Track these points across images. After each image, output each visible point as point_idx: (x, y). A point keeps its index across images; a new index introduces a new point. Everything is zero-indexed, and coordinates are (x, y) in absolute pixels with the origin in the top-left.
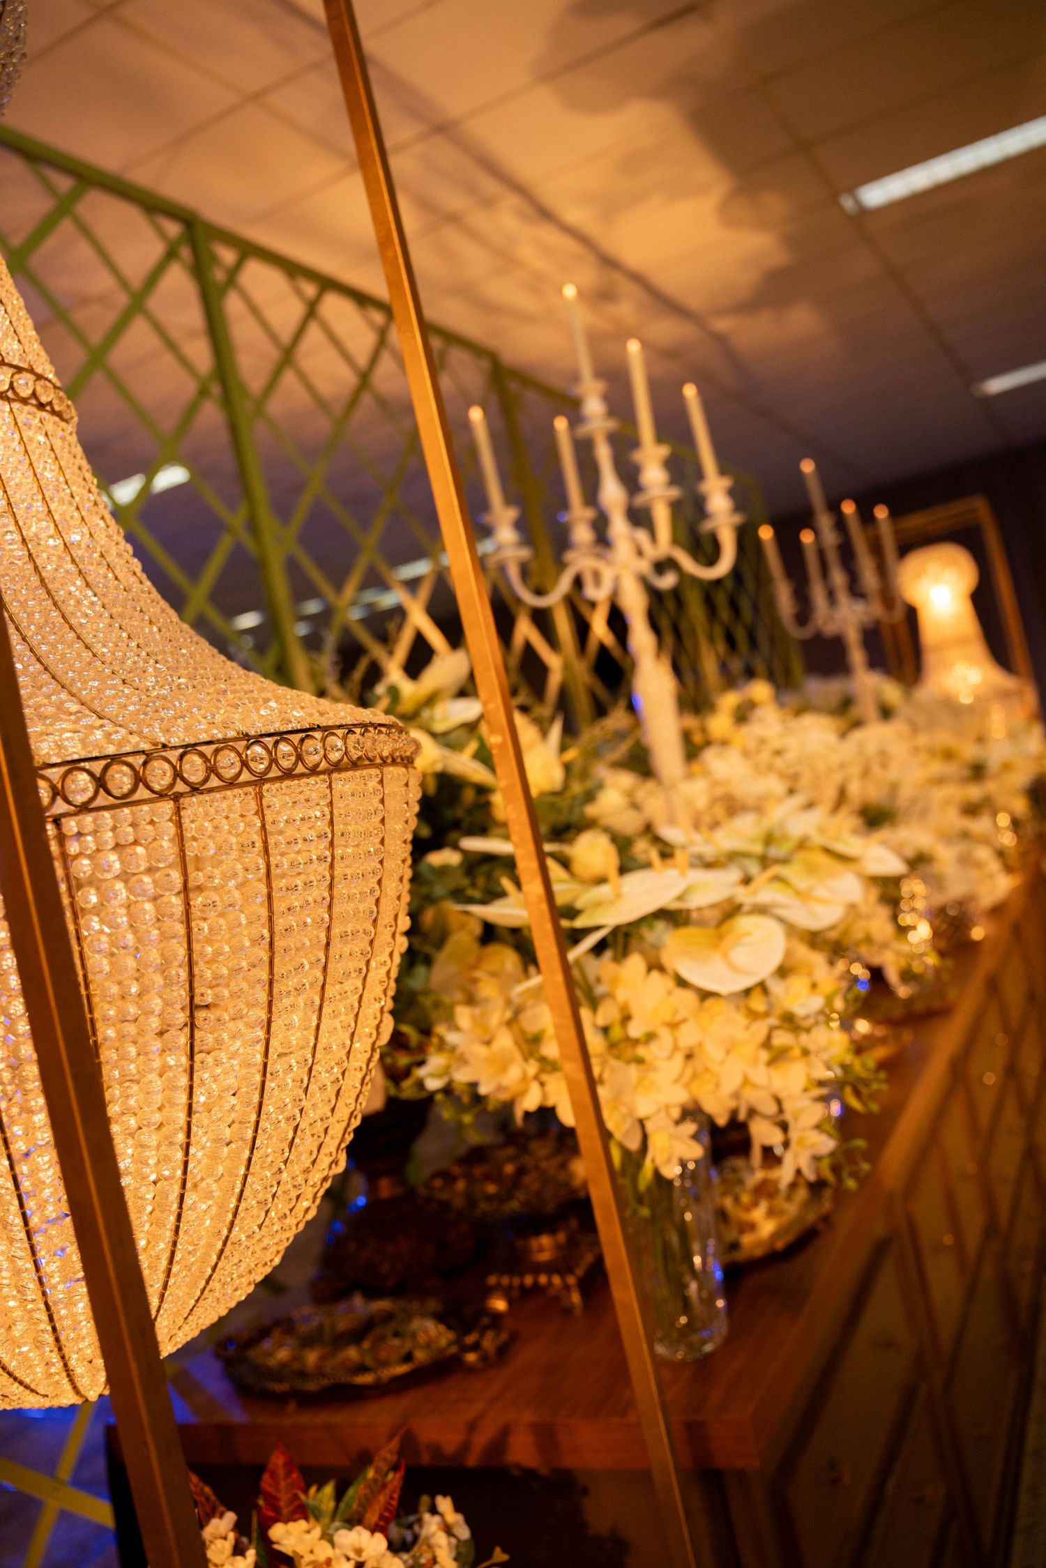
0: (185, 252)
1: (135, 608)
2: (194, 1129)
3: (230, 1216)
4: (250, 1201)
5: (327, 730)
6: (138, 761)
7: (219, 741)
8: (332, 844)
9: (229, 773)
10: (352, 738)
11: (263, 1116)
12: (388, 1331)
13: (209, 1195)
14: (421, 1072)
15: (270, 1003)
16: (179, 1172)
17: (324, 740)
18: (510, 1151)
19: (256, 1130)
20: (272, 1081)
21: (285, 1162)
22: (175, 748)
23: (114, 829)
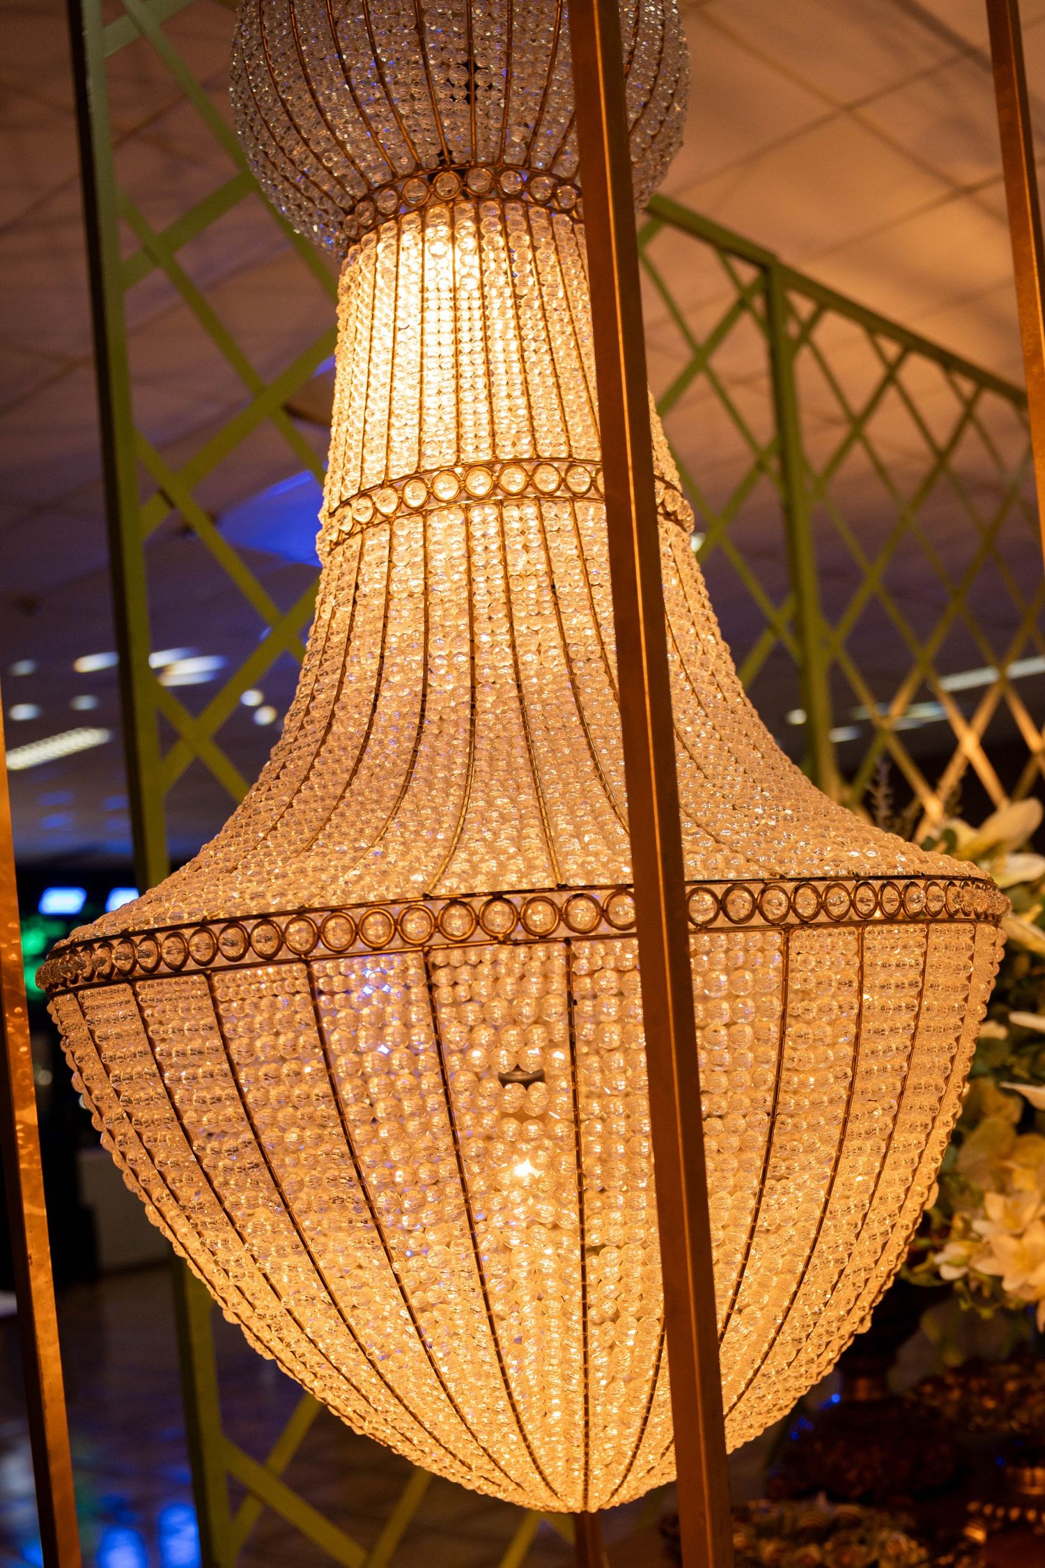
0: (758, 303)
1: (740, 732)
2: (752, 1252)
3: (766, 1346)
4: (786, 1336)
5: (931, 879)
6: (756, 888)
7: (831, 878)
8: (920, 994)
9: (836, 911)
10: (953, 890)
11: (816, 1253)
12: (854, 1537)
13: (752, 1320)
14: (938, 1259)
15: (841, 1142)
16: (731, 1292)
17: (926, 889)
18: (1014, 1368)
19: (806, 1266)
20: (829, 1219)
21: (825, 1304)
22: (792, 880)
23: (727, 951)
